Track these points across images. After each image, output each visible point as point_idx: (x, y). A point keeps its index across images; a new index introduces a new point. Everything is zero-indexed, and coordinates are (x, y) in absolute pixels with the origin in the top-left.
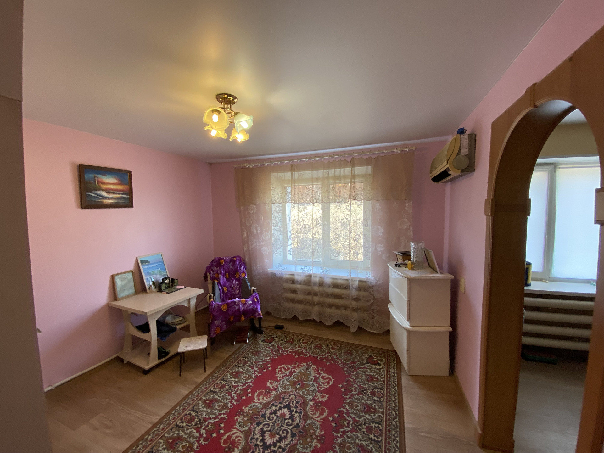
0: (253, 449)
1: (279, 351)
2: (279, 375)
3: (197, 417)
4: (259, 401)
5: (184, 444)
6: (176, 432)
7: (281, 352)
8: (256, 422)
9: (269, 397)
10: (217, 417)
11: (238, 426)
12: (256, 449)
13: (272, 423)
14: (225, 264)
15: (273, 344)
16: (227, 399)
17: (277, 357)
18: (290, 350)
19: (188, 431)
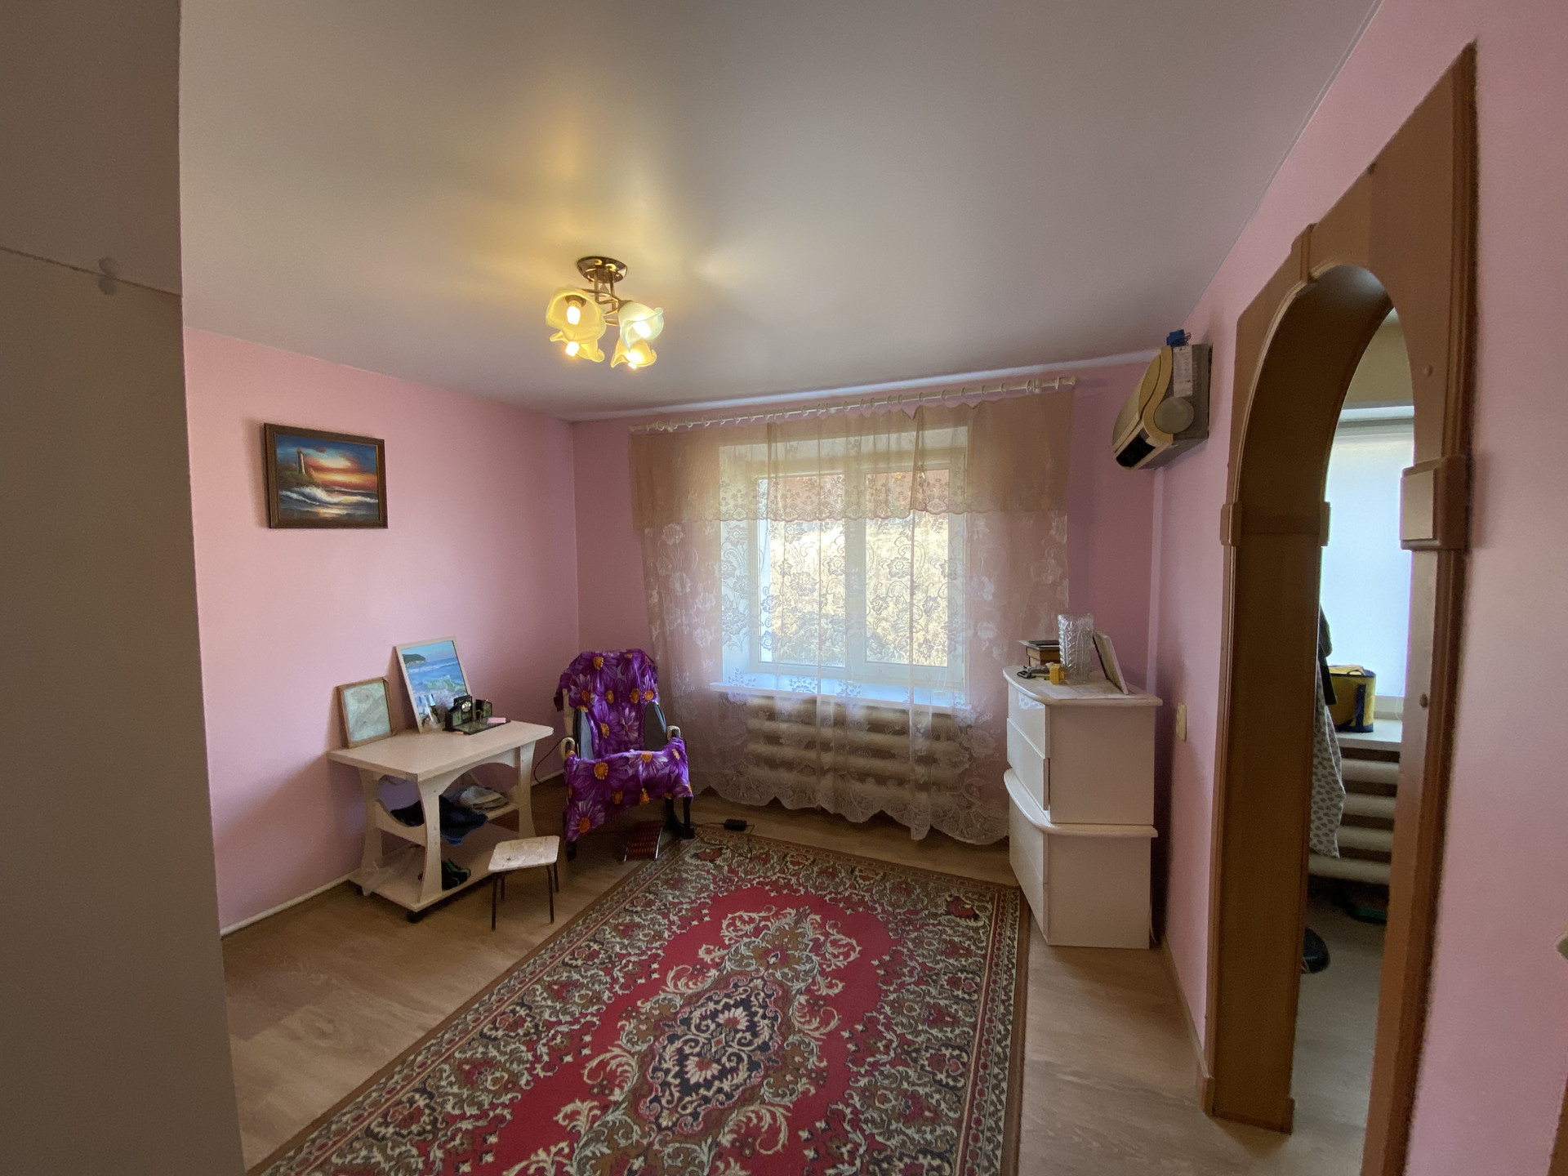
0: (657, 1091)
1: (732, 881)
2: (727, 933)
3: (529, 1019)
4: (676, 989)
5: (498, 1074)
6: (481, 1050)
7: (737, 882)
8: (666, 1035)
9: (701, 983)
10: (576, 1021)
11: (624, 1041)
12: (663, 1091)
13: (706, 1039)
14: (605, 668)
15: (718, 862)
16: (600, 982)
17: (725, 894)
18: (759, 878)
19: (508, 1049)
